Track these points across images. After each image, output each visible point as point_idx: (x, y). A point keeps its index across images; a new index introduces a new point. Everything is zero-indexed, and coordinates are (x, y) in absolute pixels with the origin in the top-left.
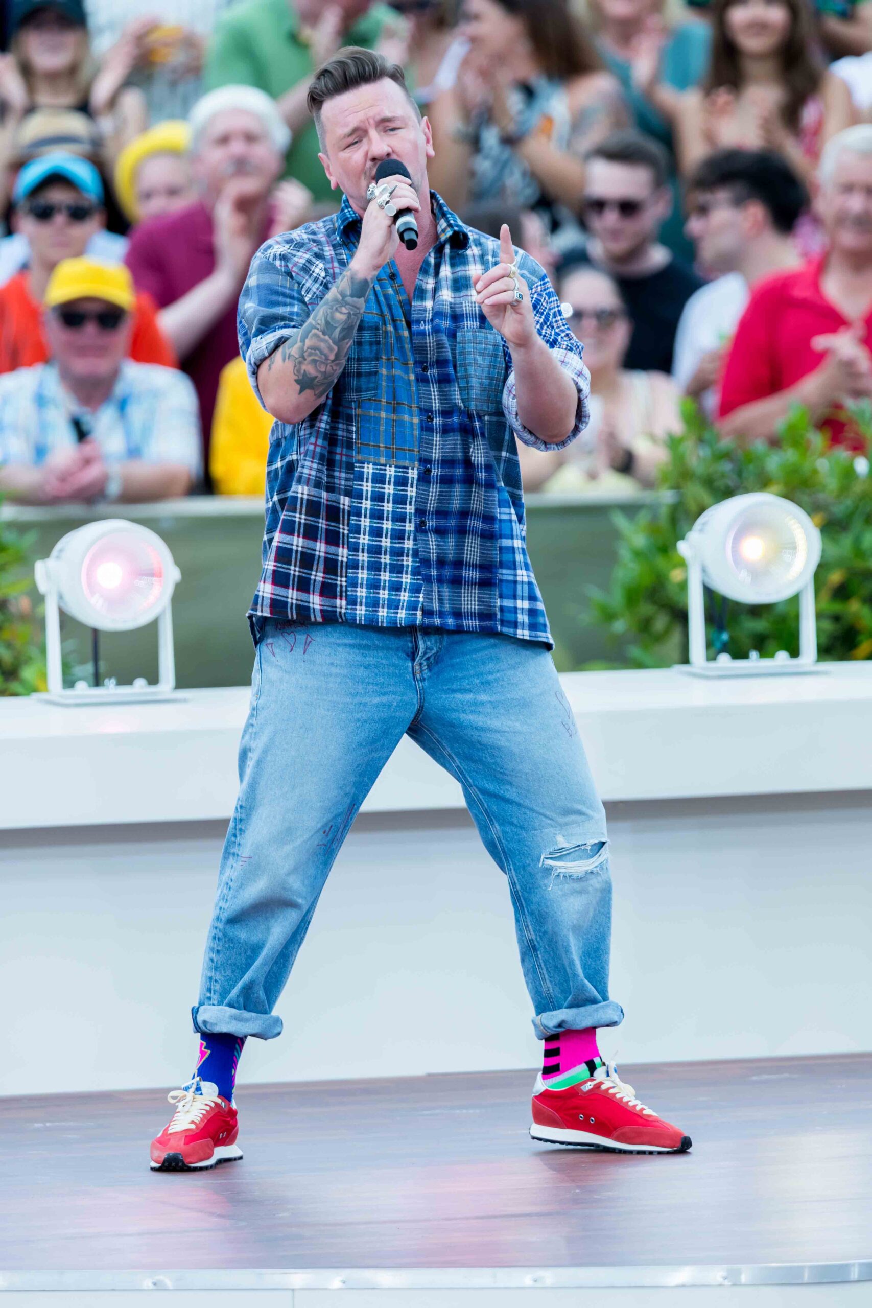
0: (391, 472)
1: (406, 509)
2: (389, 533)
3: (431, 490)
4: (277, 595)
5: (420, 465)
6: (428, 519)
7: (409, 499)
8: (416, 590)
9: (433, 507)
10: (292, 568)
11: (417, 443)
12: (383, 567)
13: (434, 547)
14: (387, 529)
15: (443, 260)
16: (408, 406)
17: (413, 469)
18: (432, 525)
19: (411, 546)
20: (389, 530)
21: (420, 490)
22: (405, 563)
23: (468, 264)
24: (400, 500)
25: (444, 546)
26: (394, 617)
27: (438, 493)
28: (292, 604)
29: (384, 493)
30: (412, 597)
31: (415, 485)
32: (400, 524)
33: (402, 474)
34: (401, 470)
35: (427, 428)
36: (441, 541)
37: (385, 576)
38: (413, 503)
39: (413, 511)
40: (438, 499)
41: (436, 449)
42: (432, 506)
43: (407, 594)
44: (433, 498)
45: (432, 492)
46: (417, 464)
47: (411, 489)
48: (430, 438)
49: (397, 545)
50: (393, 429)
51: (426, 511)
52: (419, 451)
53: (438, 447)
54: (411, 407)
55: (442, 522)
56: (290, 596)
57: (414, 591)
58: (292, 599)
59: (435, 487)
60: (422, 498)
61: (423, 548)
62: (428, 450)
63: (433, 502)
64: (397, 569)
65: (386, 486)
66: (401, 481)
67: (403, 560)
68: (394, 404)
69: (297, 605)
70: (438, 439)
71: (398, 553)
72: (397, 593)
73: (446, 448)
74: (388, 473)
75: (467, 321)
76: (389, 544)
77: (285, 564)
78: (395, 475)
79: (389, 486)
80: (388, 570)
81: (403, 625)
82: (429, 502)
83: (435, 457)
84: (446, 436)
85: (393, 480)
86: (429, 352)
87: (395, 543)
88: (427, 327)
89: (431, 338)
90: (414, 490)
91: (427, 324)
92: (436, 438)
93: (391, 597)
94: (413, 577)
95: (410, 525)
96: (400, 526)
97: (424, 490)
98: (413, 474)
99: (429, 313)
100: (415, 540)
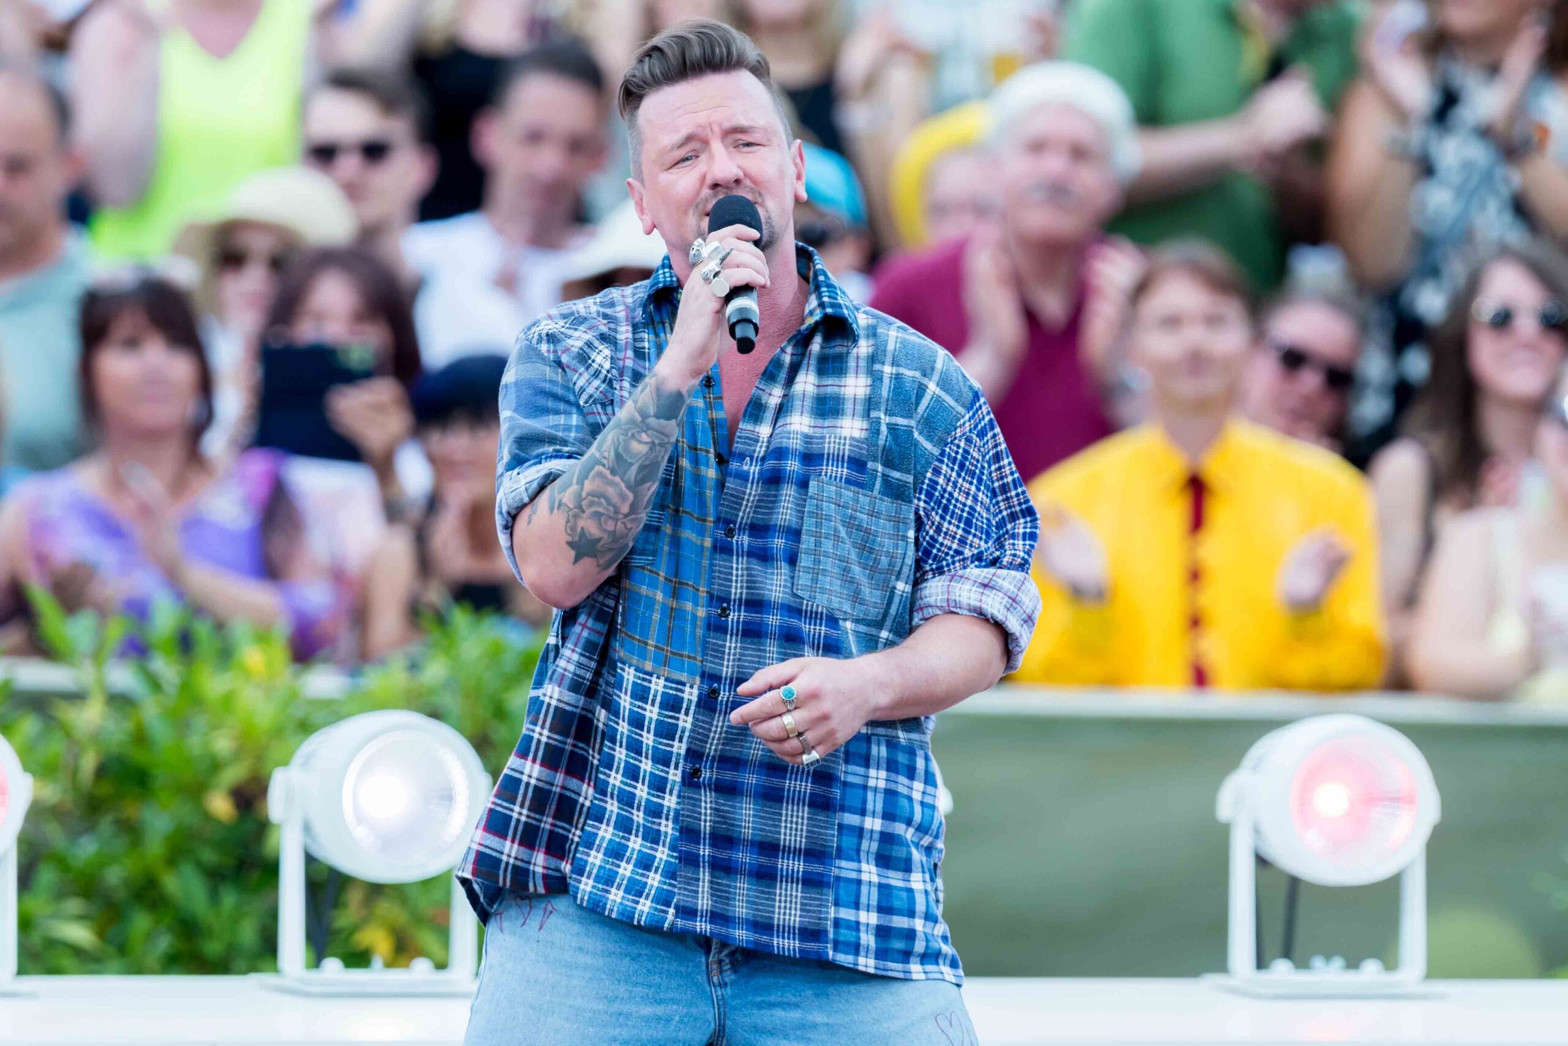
0: (658, 686)
1: (672, 746)
2: (647, 778)
3: (715, 723)
4: (486, 847)
5: (702, 682)
6: (705, 767)
7: (679, 733)
8: (670, 874)
9: (716, 750)
10: (517, 808)
11: (700, 649)
12: (635, 828)
13: (709, 812)
14: (645, 771)
15: (805, 362)
16: (694, 587)
17: (692, 687)
18: (710, 778)
19: (673, 805)
20: (648, 774)
21: (697, 720)
22: (663, 829)
23: (846, 374)
24: (665, 730)
25: (727, 812)
26: (632, 907)
27: (725, 729)
28: (507, 864)
29: (644, 716)
30: (665, 883)
31: (691, 712)
32: (662, 767)
33: (675, 693)
34: (674, 686)
35: (717, 627)
36: (724, 805)
37: (636, 844)
38: (685, 739)
39: (683, 752)
40: (725, 738)
41: (728, 660)
42: (713, 747)
43: (658, 877)
44: (717, 736)
45: (717, 727)
46: (698, 679)
47: (685, 717)
48: (721, 642)
49: (655, 800)
50: (670, 622)
51: (704, 754)
52: (702, 662)
53: (732, 657)
54: (698, 590)
55: (728, 775)
56: (506, 851)
57: (670, 875)
58: (509, 856)
59: (721, 718)
60: (699, 734)
61: (688, 810)
62: (716, 660)
63: (715, 742)
64: (653, 837)
65: (648, 707)
66: (671, 703)
67: (660, 824)
68: (676, 582)
69: (514, 866)
70: (733, 645)
71: (654, 812)
72: (645, 872)
73: (746, 661)
74: (653, 686)
75: (827, 465)
76: (645, 795)
77: (505, 801)
78: (663, 692)
79: (651, 708)
80: (640, 834)
81: (642, 923)
82: (710, 741)
83: (727, 673)
84: (749, 640)
85: (659, 699)
86: (743, 508)
87: (653, 795)
88: (753, 468)
89: (754, 488)
90: (690, 719)
91: (754, 463)
92: (731, 643)
93: (634, 876)
94: (671, 853)
95: (676, 772)
96: (662, 771)
97: (703, 722)
98: (691, 694)
99: (761, 447)
100: (679, 797)
